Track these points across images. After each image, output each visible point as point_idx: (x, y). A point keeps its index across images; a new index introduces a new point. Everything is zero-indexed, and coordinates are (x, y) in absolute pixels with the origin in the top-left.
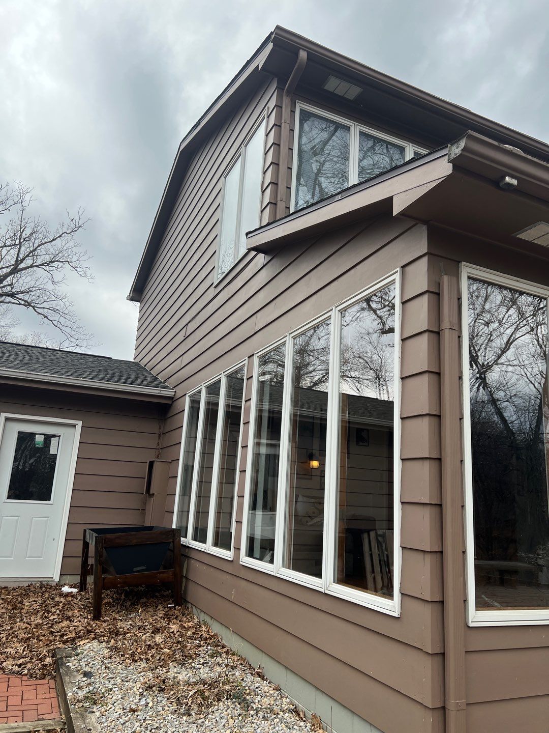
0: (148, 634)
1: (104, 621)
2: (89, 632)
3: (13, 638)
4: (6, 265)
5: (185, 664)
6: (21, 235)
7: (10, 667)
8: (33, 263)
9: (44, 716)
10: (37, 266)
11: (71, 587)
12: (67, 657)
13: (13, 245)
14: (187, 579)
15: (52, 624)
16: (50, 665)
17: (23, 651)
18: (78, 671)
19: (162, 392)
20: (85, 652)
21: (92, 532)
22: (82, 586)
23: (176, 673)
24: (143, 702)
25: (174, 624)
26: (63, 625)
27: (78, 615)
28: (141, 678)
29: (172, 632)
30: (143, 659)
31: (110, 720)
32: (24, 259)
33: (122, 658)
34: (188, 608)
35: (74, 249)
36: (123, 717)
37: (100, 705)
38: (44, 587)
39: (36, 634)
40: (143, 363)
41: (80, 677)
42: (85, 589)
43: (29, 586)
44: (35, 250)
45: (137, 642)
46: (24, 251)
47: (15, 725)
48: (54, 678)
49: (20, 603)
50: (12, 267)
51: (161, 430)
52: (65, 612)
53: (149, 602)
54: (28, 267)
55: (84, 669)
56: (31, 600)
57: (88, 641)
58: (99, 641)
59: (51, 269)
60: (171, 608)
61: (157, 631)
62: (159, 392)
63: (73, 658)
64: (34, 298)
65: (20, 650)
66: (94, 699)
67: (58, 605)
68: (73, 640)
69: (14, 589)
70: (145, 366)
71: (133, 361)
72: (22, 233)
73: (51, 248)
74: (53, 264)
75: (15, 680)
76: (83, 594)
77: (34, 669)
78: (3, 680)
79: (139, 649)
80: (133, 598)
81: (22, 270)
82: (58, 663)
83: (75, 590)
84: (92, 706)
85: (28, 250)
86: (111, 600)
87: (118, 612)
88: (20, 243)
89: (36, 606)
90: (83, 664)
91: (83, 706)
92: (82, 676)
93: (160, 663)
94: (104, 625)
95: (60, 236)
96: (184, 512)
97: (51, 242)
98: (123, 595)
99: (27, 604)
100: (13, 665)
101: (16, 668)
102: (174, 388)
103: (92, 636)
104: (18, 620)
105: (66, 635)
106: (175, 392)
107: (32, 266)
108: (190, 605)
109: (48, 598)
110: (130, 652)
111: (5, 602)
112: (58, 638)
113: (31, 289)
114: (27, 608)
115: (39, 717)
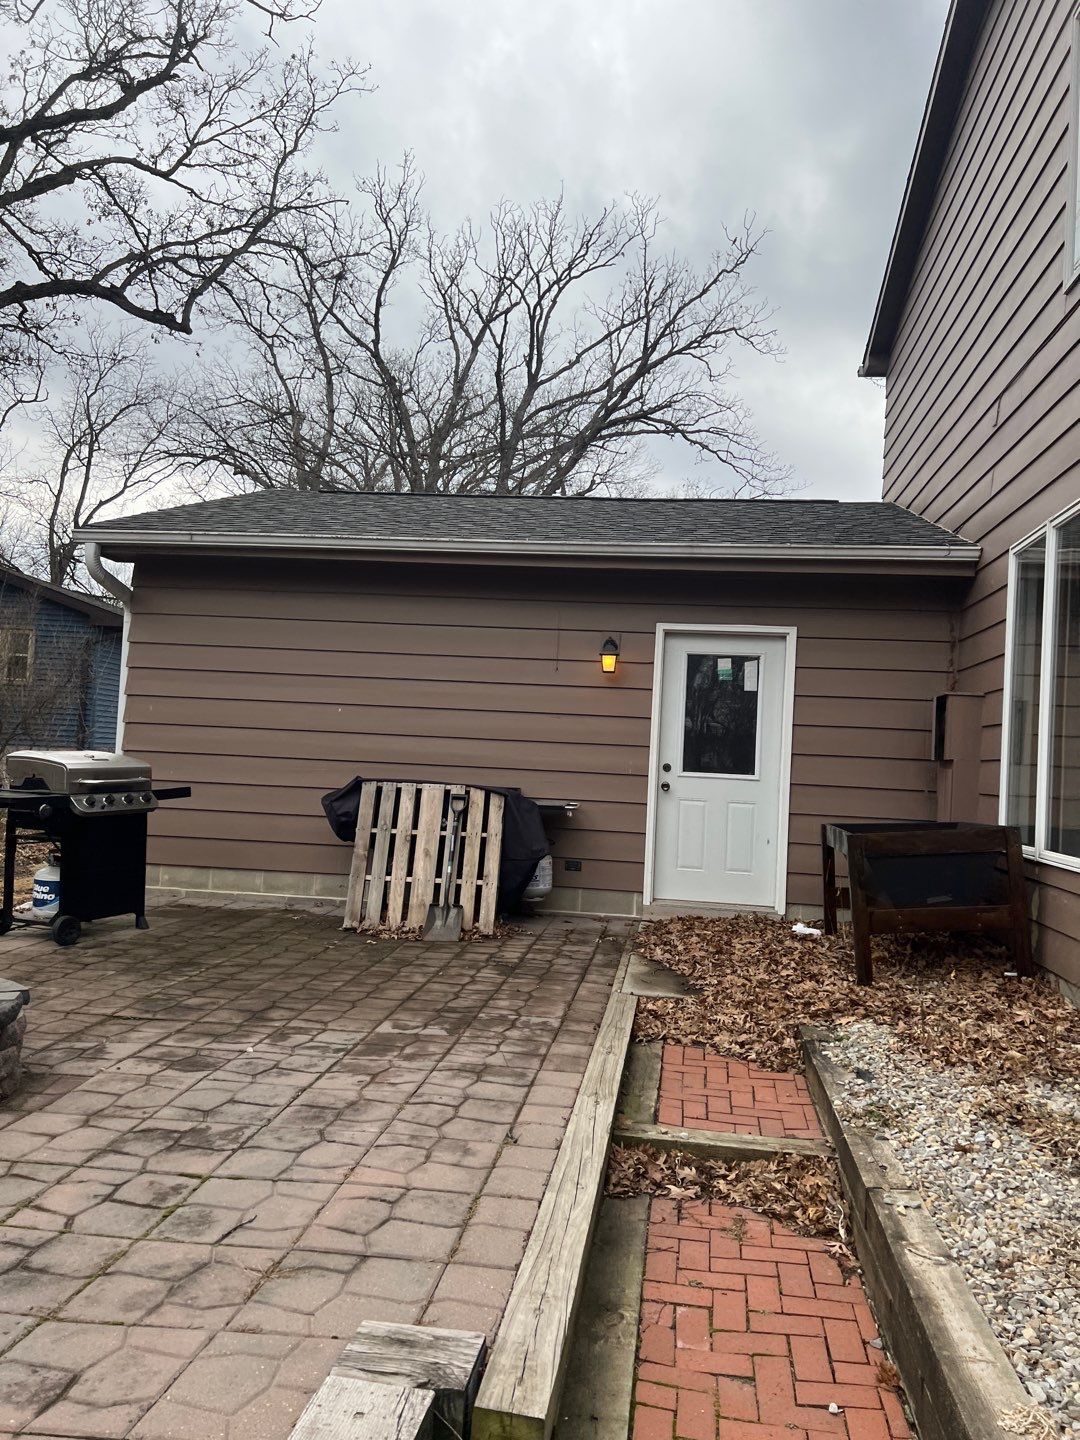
0: (969, 1021)
1: (880, 989)
2: (854, 1003)
3: (724, 998)
4: (629, 362)
5: (1059, 1084)
6: (647, 298)
7: (727, 1045)
8: (673, 348)
9: (795, 1133)
10: (679, 352)
11: (808, 925)
12: (820, 1041)
13: (635, 321)
14: (1042, 926)
15: (787, 984)
16: (794, 1051)
17: (745, 1022)
18: (845, 1067)
19: (953, 554)
20: (853, 1038)
21: (838, 829)
22: (829, 926)
23: (1043, 1097)
24: (980, 1137)
25: (1021, 1008)
26: (806, 987)
27: (829, 973)
28: (970, 1096)
29: (1022, 1023)
30: (966, 1063)
31: (919, 1157)
32: (656, 343)
33: (926, 1056)
34: (1048, 982)
35: (744, 301)
36: (944, 1156)
37: (897, 1130)
38: (761, 922)
39: (762, 997)
40: (902, 503)
41: (849, 1077)
42: (836, 931)
43: (736, 918)
44: (672, 322)
45: (950, 1031)
46: (656, 328)
47: (749, 1138)
48: (802, 1072)
49: (726, 944)
50: (638, 363)
51: (956, 634)
52: (807, 966)
53: (964, 963)
54: (665, 358)
55: (856, 1065)
56: (744, 941)
57: (854, 1018)
58: (875, 1021)
59: (704, 351)
60: (1010, 978)
61: (987, 1016)
62: (946, 553)
63: (832, 1044)
64: (681, 414)
65: (740, 1019)
66: (884, 1117)
67: (792, 953)
68: (828, 1014)
69: (712, 921)
70: (908, 507)
71: (881, 501)
72: (648, 293)
73: (702, 309)
74: (708, 342)
75: (737, 1068)
76: (833, 938)
77: (766, 1053)
78: (718, 1065)
79: (957, 1044)
80: (929, 955)
81: (655, 364)
82: (807, 1050)
83: (816, 932)
84: (881, 1129)
85: (662, 324)
86: (886, 954)
87: (904, 976)
88: (647, 313)
89: (754, 951)
90: (852, 1055)
91: (864, 1126)
92: (854, 1075)
93: (1003, 1074)
94: (881, 995)
95: (715, 281)
96: (1024, 797)
97: (700, 296)
98: (908, 947)
99: (739, 946)
100: (731, 1043)
101: (736, 1048)
102: (978, 541)
103: (861, 1011)
104: (728, 971)
105: (814, 1004)
106: (982, 550)
107: (671, 354)
108: (1052, 978)
109: (772, 940)
110: (940, 1047)
111: (703, 940)
112: (800, 1007)
113: (675, 398)
114: (740, 953)
115: (788, 1132)
